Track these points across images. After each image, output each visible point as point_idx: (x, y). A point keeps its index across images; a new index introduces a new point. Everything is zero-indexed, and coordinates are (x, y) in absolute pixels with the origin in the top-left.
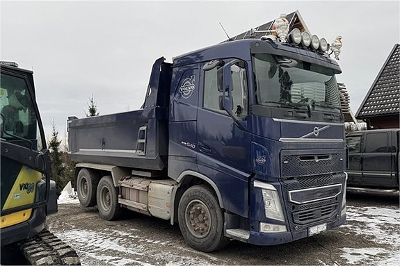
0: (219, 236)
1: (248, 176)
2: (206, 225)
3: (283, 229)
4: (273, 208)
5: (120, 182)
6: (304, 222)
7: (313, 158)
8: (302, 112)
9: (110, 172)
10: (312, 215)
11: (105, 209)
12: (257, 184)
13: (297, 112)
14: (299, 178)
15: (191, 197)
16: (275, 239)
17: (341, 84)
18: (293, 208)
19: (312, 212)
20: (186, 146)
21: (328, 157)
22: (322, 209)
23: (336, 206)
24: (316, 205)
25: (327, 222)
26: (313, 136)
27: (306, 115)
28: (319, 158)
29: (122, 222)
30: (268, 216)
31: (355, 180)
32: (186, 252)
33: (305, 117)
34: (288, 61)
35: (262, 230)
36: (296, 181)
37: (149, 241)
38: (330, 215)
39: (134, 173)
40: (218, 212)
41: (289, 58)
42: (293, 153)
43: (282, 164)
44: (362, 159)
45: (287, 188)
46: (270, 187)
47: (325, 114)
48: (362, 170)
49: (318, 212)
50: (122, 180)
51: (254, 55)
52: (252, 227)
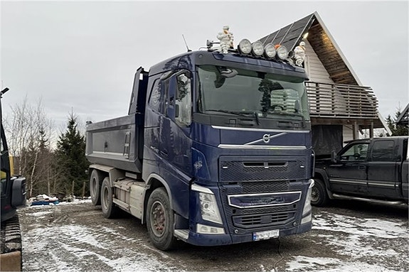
0: (171, 236)
1: (190, 179)
2: (163, 225)
3: (221, 231)
4: (211, 211)
5: (114, 182)
6: (247, 226)
7: (262, 164)
8: (249, 120)
9: (108, 173)
10: (259, 220)
11: (106, 207)
12: (195, 187)
13: (241, 120)
14: (243, 184)
15: (155, 199)
16: (211, 240)
17: (367, 88)
18: (234, 211)
19: (259, 217)
20: (153, 150)
21: (284, 164)
22: (273, 215)
23: (294, 213)
24: (265, 210)
25: (280, 229)
26: (262, 143)
27: (253, 123)
28: (269, 164)
29: (115, 221)
30: (205, 218)
31: (361, 190)
32: (146, 249)
33: (252, 125)
34: (229, 71)
35: (198, 231)
36: (239, 186)
37: (125, 238)
38: (284, 222)
39: (127, 175)
40: (171, 213)
41: (231, 68)
42: (235, 158)
43: (220, 169)
44: (368, 167)
45: (226, 192)
46: (207, 190)
47: (280, 122)
48: (367, 179)
49: (268, 217)
50: (117, 181)
51: (198, 66)
52: (191, 228)
